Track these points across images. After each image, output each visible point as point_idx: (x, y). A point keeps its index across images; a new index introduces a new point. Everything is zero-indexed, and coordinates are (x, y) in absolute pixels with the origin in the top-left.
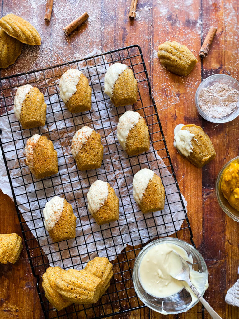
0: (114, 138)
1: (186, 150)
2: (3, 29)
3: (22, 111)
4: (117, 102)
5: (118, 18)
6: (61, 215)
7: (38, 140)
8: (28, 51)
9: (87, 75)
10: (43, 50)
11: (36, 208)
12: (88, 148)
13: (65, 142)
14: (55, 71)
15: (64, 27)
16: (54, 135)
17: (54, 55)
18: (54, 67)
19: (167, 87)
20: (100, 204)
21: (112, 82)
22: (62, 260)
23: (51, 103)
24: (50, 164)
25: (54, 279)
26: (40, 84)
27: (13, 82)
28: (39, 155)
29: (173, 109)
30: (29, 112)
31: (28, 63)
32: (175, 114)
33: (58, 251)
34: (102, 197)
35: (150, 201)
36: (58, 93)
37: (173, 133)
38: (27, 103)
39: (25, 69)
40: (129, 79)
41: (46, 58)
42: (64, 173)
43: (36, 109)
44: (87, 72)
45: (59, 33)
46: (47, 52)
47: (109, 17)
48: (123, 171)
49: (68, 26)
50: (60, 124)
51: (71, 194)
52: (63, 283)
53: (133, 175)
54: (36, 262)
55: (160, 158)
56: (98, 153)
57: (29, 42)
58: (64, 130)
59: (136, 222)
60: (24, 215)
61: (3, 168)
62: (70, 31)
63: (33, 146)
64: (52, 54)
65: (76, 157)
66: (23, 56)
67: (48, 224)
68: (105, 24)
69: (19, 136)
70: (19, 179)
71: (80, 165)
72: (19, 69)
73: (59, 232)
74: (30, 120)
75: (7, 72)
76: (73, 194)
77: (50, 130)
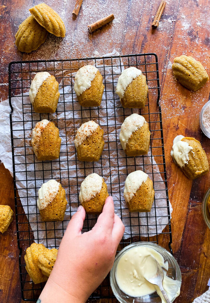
0: (116, 136)
1: (182, 161)
2: (34, 17)
3: (37, 96)
4: (126, 104)
5: (141, 25)
6: (55, 198)
7: (46, 125)
8: (52, 41)
9: (103, 73)
10: (65, 42)
11: (31, 186)
12: (90, 141)
13: (70, 131)
14: (73, 64)
15: (89, 24)
16: (61, 123)
17: (74, 49)
18: (73, 60)
19: (175, 98)
20: (92, 195)
21: (125, 84)
22: (47, 239)
23: (64, 93)
24: (54, 150)
25: (37, 255)
26: (56, 73)
27: (32, 67)
28: (45, 139)
29: (177, 120)
30: (44, 98)
31: (49, 51)
32: (178, 125)
33: (44, 230)
34: (96, 190)
35: (139, 202)
36: (72, 85)
37: (172, 142)
38: (43, 89)
39: (45, 56)
40: (142, 84)
41: (67, 50)
42: (63, 160)
43: (50, 97)
44: (102, 70)
45: (83, 29)
46: (69, 45)
47: (133, 23)
48: (118, 169)
49: (92, 24)
50: (68, 114)
51: (66, 180)
52: (46, 260)
53: (127, 175)
54: (22, 236)
55: (156, 163)
56: (99, 147)
57: (55, 33)
58: (71, 120)
59: (122, 218)
60: (19, 191)
61: (8, 144)
62: (94, 29)
63: (42, 129)
64: (73, 48)
65: (78, 147)
66: (46, 44)
67: (41, 203)
68: (127, 28)
69: (28, 118)
70: (21, 157)
71: (81, 156)
72: (40, 56)
73: (50, 213)
74: (43, 105)
75: (28, 56)
76: (68, 181)
77: (58, 118)
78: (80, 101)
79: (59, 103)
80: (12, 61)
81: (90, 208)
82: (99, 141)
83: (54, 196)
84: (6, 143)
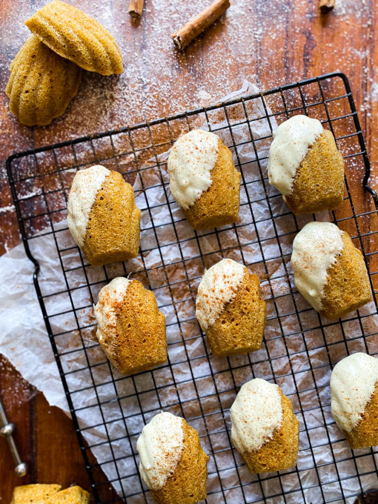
0: (289, 282)
2: (41, 39)
3: (89, 230)
4: (301, 207)
5: (294, 9)
6: (179, 460)
7: (125, 294)
8: (94, 87)
9: (229, 140)
10: (126, 82)
11: (117, 430)
12: (236, 312)
13: (178, 288)
14: (155, 132)
15: (171, 29)
16: (156, 276)
17: (151, 95)
18: (154, 123)
20: (264, 437)
21: (293, 162)
23: (150, 206)
24: (153, 348)
26: (120, 161)
27: (62, 157)
28: (129, 329)
30: (105, 232)
31: (93, 112)
34: (270, 424)
36: (164, 183)
39: (86, 126)
40: (332, 156)
41: (134, 101)
42: (177, 358)
43: (121, 226)
44: (226, 134)
45: (161, 45)
46: (136, 88)
47: (274, 8)
48: (308, 353)
49: (182, 30)
50: (168, 252)
51: (194, 406)
53: (332, 365)
56: (257, 322)
57: (99, 68)
58: (176, 264)
59: (335, 462)
61: (45, 346)
62: (188, 41)
63: (116, 308)
64: (146, 93)
65: (208, 330)
66: (82, 97)
67: (151, 478)
68: (264, 24)
69: (78, 276)
71: (219, 348)
72: (74, 126)
73: (176, 495)
74: (108, 250)
75: (47, 132)
76: (198, 404)
77: (148, 265)
78: (193, 221)
79: (141, 230)
80: (11, 153)
81: (264, 465)
82: (256, 306)
83: (176, 457)
84: (39, 344)
